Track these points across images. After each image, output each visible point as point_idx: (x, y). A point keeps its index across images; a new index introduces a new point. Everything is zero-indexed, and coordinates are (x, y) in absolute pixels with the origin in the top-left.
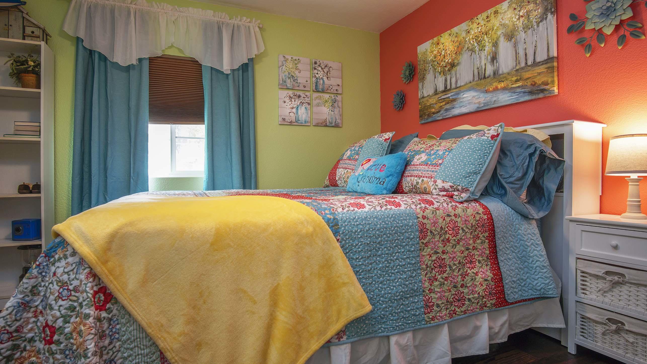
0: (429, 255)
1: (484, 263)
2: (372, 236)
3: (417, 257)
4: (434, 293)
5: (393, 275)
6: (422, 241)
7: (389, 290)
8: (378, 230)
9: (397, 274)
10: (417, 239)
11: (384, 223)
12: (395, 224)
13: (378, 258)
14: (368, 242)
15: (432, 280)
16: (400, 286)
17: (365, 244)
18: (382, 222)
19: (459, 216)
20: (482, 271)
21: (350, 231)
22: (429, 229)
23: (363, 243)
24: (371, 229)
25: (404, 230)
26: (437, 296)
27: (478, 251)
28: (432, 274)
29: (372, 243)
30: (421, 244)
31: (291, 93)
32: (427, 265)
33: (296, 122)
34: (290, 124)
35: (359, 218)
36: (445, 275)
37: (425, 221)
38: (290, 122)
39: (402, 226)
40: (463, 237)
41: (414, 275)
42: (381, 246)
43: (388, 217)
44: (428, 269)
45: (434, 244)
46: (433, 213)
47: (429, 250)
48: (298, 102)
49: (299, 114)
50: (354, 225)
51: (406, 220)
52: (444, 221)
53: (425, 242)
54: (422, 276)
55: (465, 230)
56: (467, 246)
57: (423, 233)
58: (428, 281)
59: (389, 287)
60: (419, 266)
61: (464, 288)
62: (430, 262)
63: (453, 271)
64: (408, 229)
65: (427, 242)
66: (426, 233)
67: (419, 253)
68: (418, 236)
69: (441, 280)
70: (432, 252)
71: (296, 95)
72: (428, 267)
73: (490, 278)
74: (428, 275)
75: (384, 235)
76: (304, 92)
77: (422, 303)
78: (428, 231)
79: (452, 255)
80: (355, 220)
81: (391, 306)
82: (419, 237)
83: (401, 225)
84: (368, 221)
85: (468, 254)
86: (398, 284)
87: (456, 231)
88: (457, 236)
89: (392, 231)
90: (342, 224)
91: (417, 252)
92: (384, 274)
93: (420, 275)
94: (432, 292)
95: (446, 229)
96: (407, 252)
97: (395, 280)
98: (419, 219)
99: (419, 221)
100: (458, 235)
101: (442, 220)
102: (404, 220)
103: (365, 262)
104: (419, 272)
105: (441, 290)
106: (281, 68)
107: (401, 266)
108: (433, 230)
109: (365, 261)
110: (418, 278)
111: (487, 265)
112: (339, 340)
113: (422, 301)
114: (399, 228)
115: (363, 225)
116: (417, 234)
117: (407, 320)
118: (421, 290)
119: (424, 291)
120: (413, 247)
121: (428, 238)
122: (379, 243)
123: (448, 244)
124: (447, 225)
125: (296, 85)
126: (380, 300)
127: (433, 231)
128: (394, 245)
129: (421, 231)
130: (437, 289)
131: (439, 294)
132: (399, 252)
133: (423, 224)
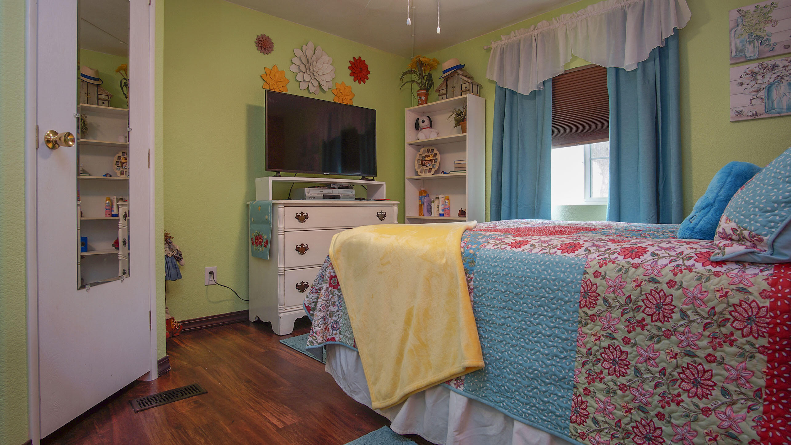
0: (595, 335)
1: (743, 401)
2: (509, 283)
3: (573, 331)
4: (593, 398)
5: (530, 343)
6: (585, 309)
7: (520, 360)
8: (518, 277)
9: (536, 344)
10: (576, 305)
11: (528, 270)
12: (544, 274)
13: (514, 314)
14: (503, 290)
15: (593, 377)
16: (537, 361)
17: (498, 290)
18: (527, 268)
19: (681, 286)
20: (725, 413)
21: (484, 271)
22: (603, 295)
23: (497, 289)
24: (509, 275)
25: (556, 285)
26: (596, 406)
27: (727, 370)
28: (595, 367)
29: (508, 293)
30: (582, 314)
31: (754, 66)
32: (590, 349)
33: (766, 112)
34: (752, 118)
35: (500, 259)
36: (622, 380)
37: (598, 281)
38: (753, 115)
39: (554, 280)
40: (681, 329)
41: (562, 356)
42: (520, 300)
43: (538, 263)
44: (591, 357)
45: (609, 322)
46: (619, 271)
47: (599, 328)
48: (770, 77)
49: (774, 98)
50: (491, 265)
51: (564, 272)
52: (639, 289)
53: (590, 313)
54: (576, 364)
55: (688, 317)
56: (688, 348)
57: (589, 298)
58: (586, 375)
59: (522, 356)
60: (574, 347)
61: (664, 422)
62: (596, 348)
63: (643, 381)
64: (562, 286)
65: (594, 315)
66: (595, 300)
67: (577, 326)
68: (578, 301)
69: (611, 384)
70: (604, 333)
71: (766, 67)
72: (591, 354)
73: (746, 436)
74: (587, 367)
75: (525, 286)
76: (784, 57)
77: (569, 403)
78: (599, 298)
79: (646, 352)
80: (494, 260)
81: (520, 382)
82: (580, 302)
83: (553, 278)
84: (510, 264)
85: (688, 364)
86: (534, 357)
87: (663, 312)
88: (665, 323)
89: (538, 283)
90: (479, 262)
91: (573, 324)
92: (519, 337)
93: (573, 361)
94: (589, 395)
95: (641, 303)
96: (557, 318)
97: (531, 350)
98: (587, 275)
99: (585, 278)
100: (669, 321)
101: (634, 285)
102: (561, 272)
103: (497, 313)
104: (572, 355)
105: (607, 400)
106: (733, 31)
107: (544, 336)
108: (609, 297)
109: (497, 311)
110: (570, 364)
111: (750, 409)
112: (457, 388)
113: (570, 400)
114: (549, 282)
115: (501, 267)
116: (576, 296)
117: (541, 413)
118: (570, 383)
119: (576, 387)
120: (568, 314)
121: (597, 309)
122: (517, 294)
123: (639, 329)
124: (644, 297)
125: (767, 49)
126: (507, 367)
127: (611, 301)
128: (539, 303)
129: (585, 294)
130: (600, 396)
131: (601, 405)
132: (545, 316)
133: (592, 285)
